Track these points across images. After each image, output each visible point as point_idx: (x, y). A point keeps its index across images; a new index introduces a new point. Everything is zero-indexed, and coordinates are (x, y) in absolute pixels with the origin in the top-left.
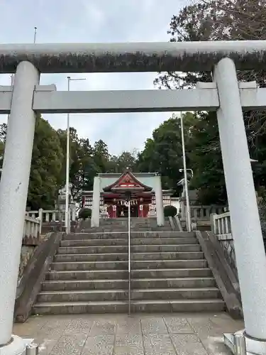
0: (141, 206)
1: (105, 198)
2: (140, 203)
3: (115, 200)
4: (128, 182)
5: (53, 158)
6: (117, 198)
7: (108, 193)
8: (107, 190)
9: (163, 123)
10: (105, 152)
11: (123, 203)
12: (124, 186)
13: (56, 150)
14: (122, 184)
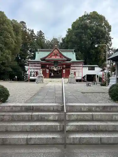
0: (64, 70)
1: (42, 65)
2: (63, 68)
3: (48, 66)
4: (56, 55)
5: (8, 38)
6: (49, 65)
7: (44, 62)
8: (43, 59)
9: (78, 18)
10: (43, 38)
11: (53, 68)
12: (53, 58)
13: (10, 32)
14: (52, 56)
